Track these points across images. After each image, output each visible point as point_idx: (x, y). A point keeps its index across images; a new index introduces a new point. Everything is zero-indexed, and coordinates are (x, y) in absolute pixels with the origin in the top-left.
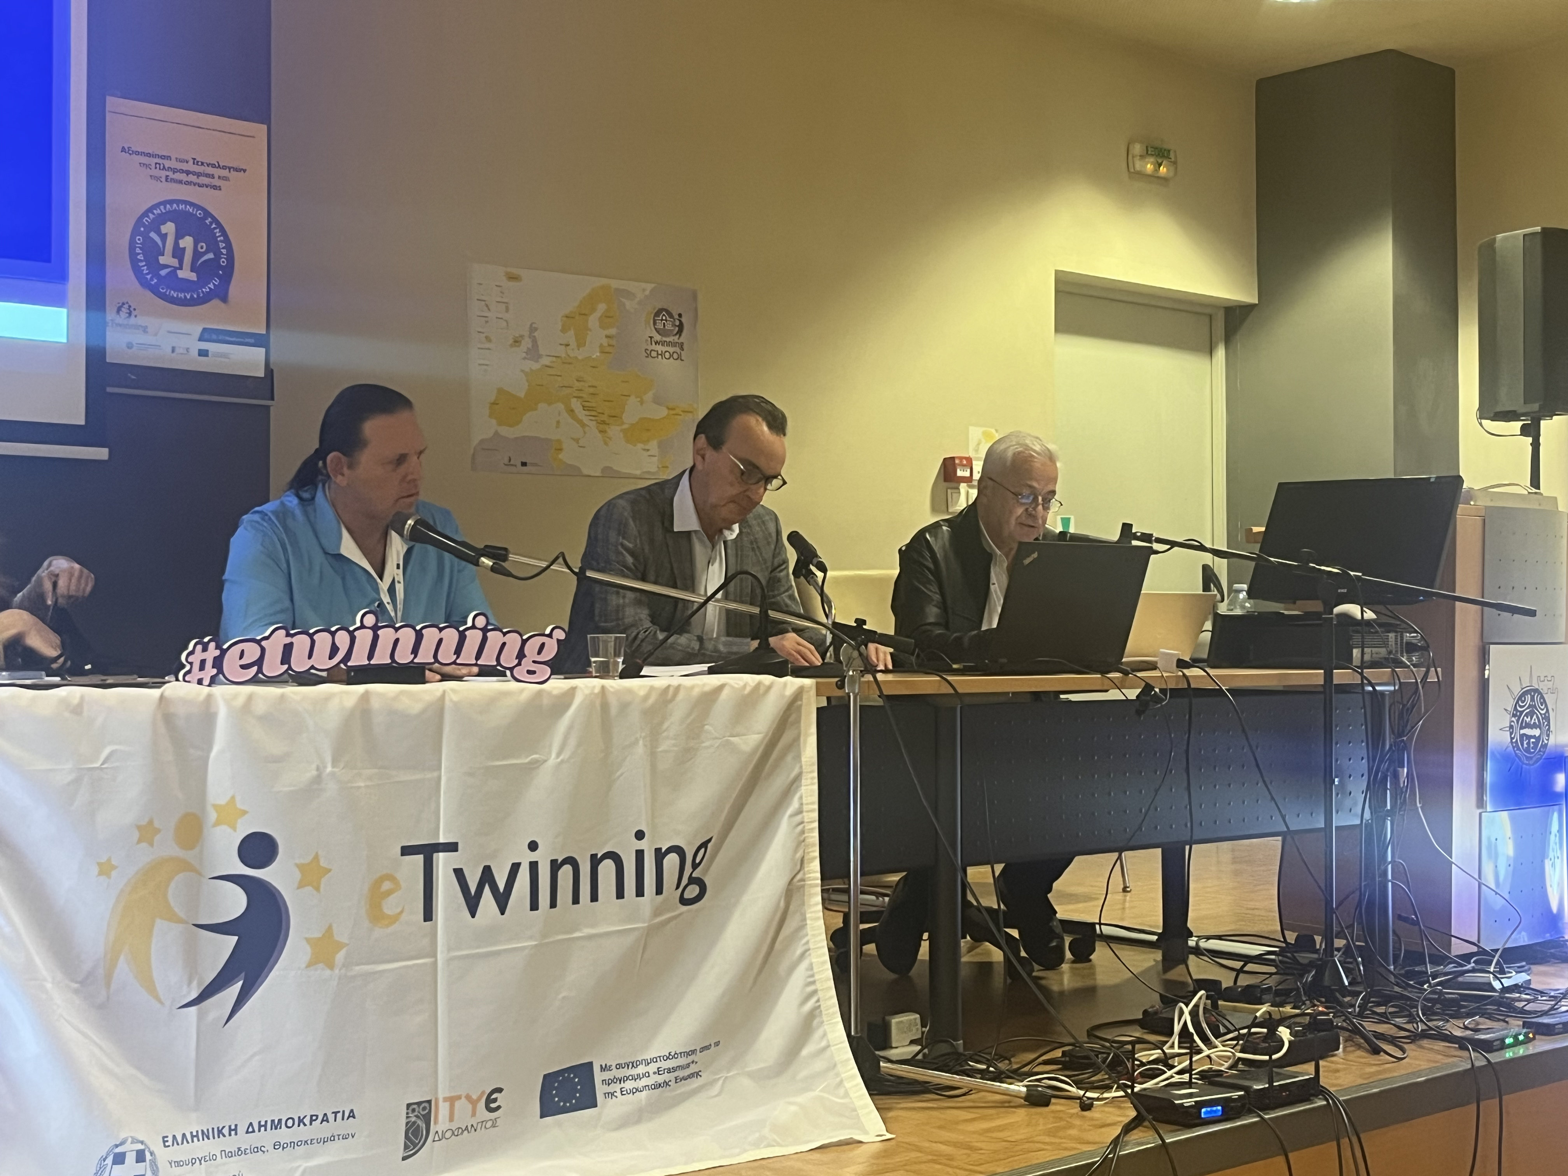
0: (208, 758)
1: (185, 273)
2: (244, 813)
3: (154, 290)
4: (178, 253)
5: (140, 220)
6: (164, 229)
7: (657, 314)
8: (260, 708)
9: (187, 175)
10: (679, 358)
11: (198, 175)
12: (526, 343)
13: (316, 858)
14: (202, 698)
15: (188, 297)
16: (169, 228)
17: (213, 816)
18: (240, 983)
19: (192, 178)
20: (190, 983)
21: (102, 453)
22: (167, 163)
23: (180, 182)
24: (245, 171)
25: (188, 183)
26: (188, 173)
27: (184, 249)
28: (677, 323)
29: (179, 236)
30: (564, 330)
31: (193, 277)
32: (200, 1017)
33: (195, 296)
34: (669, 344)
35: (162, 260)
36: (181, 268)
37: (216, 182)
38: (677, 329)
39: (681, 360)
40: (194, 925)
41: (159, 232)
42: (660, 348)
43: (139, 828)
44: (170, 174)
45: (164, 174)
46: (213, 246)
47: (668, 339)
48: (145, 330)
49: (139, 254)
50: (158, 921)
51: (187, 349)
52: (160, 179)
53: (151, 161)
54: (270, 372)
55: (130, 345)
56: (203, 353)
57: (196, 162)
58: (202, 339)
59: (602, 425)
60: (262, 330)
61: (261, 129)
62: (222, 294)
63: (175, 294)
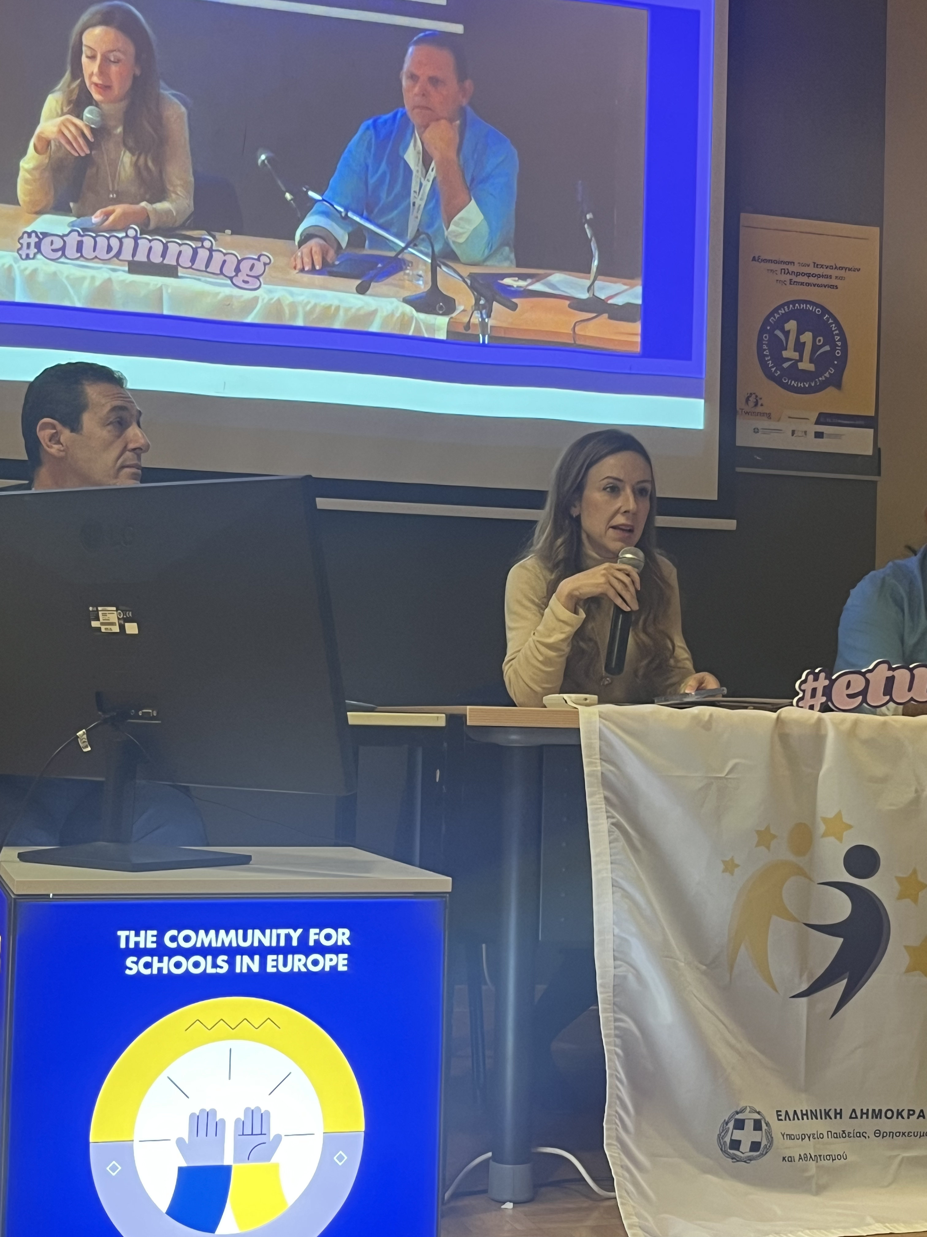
0: (819, 774)
1: (806, 365)
2: (850, 827)
3: (778, 381)
4: (799, 347)
5: (767, 319)
8: (864, 733)
9: (809, 276)
11: (819, 276)
13: (915, 872)
14: (813, 721)
15: (807, 386)
16: (791, 325)
17: (822, 828)
18: (845, 981)
19: (812, 280)
20: (801, 976)
21: (731, 524)
22: (791, 268)
23: (802, 284)
24: (858, 270)
25: (808, 284)
26: (809, 275)
27: (805, 342)
29: (800, 332)
31: (811, 367)
32: (810, 1007)
33: (813, 384)
35: (785, 354)
36: (801, 360)
37: (833, 282)
40: (806, 924)
41: (783, 330)
43: (758, 832)
44: (794, 279)
45: (788, 277)
46: (829, 340)
48: (769, 416)
49: (765, 350)
50: (774, 918)
51: (805, 432)
52: (784, 282)
53: (778, 267)
54: (877, 451)
55: (756, 431)
56: (819, 435)
57: (816, 265)
58: (818, 422)
60: (871, 412)
61: (874, 232)
62: (837, 382)
63: (795, 384)
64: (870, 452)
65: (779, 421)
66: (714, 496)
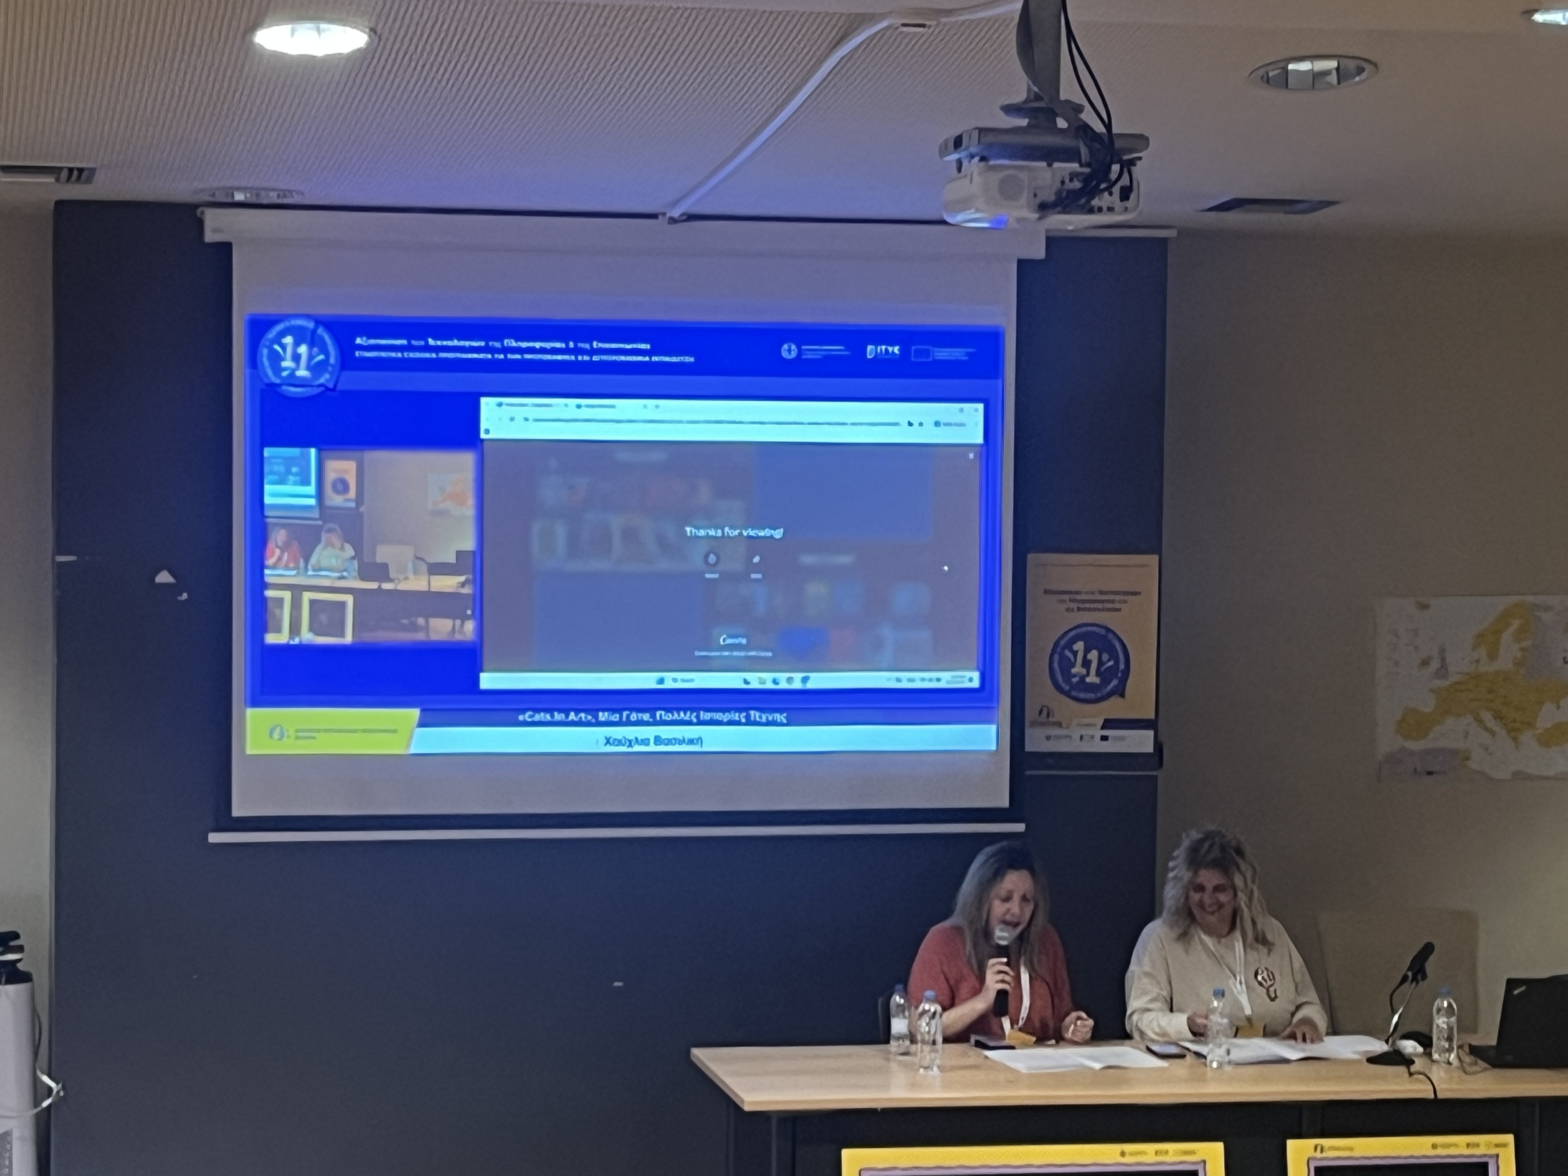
1: (1092, 679)
3: (1068, 694)
4: (1086, 664)
5: (1056, 644)
6: (1075, 647)
9: (1095, 603)
11: (1102, 601)
12: (1435, 665)
15: (1094, 696)
16: (1079, 646)
19: (1098, 606)
21: (1020, 827)
22: (1078, 597)
23: (1089, 609)
24: (1140, 593)
25: (1096, 610)
26: (1095, 601)
27: (1090, 662)
29: (1087, 651)
30: (1475, 647)
31: (1097, 680)
33: (1099, 695)
36: (1088, 674)
37: (1117, 606)
41: (1072, 651)
44: (1081, 606)
45: (1077, 605)
46: (1114, 656)
48: (1059, 725)
49: (1056, 668)
51: (1092, 737)
52: (1073, 610)
53: (1066, 597)
54: (1159, 746)
55: (1048, 738)
56: (1104, 738)
57: (1101, 593)
58: (1103, 727)
59: (1514, 733)
60: (1152, 715)
61: (1154, 559)
62: (1120, 691)
63: (1082, 695)
64: (1150, 749)
65: (1068, 727)
66: (1006, 803)
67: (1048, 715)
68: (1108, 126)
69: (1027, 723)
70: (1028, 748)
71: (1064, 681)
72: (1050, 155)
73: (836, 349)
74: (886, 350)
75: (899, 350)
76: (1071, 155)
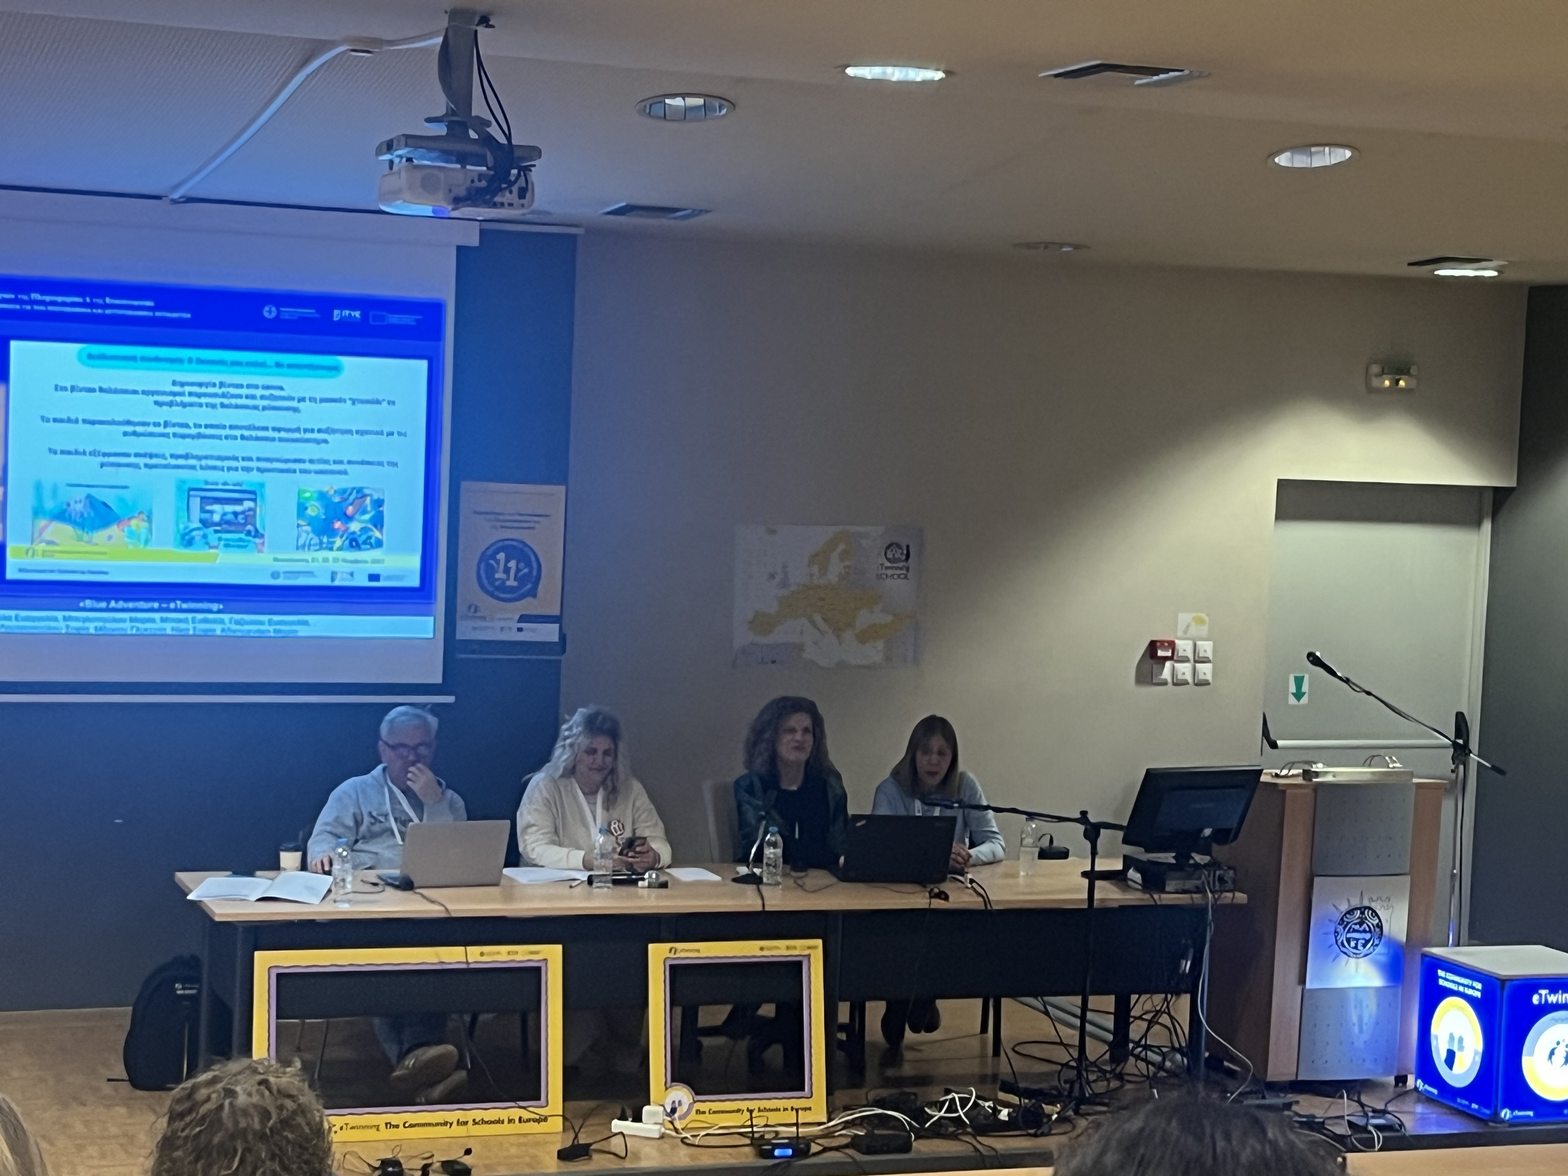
3: (492, 595)
4: (507, 570)
5: (483, 553)
6: (498, 557)
7: (888, 548)
9: (513, 522)
10: (906, 577)
11: (521, 522)
12: (779, 577)
15: (512, 597)
16: (501, 556)
19: (517, 525)
21: (451, 699)
22: (501, 518)
23: (510, 528)
24: (550, 515)
25: (515, 528)
26: (516, 521)
27: (510, 568)
28: (905, 552)
29: (507, 561)
30: (809, 565)
31: (515, 584)
33: (516, 596)
34: (897, 568)
35: (497, 576)
36: (508, 579)
37: (532, 525)
38: (904, 557)
39: (907, 579)
41: (495, 559)
42: (889, 572)
44: (504, 524)
45: (500, 524)
46: (528, 564)
47: (895, 565)
48: (483, 618)
49: (482, 573)
51: (510, 629)
52: (497, 527)
53: (492, 517)
54: (563, 637)
55: (475, 629)
56: (520, 630)
57: (521, 514)
58: (519, 621)
59: (838, 631)
60: (556, 611)
61: (562, 488)
62: (533, 593)
63: (503, 596)
64: (556, 639)
65: (491, 621)
66: (438, 679)
67: (475, 611)
68: (509, 138)
69: (458, 617)
70: (459, 636)
71: (489, 583)
72: (463, 159)
73: (309, 312)
74: (350, 314)
75: (360, 315)
76: (480, 160)
